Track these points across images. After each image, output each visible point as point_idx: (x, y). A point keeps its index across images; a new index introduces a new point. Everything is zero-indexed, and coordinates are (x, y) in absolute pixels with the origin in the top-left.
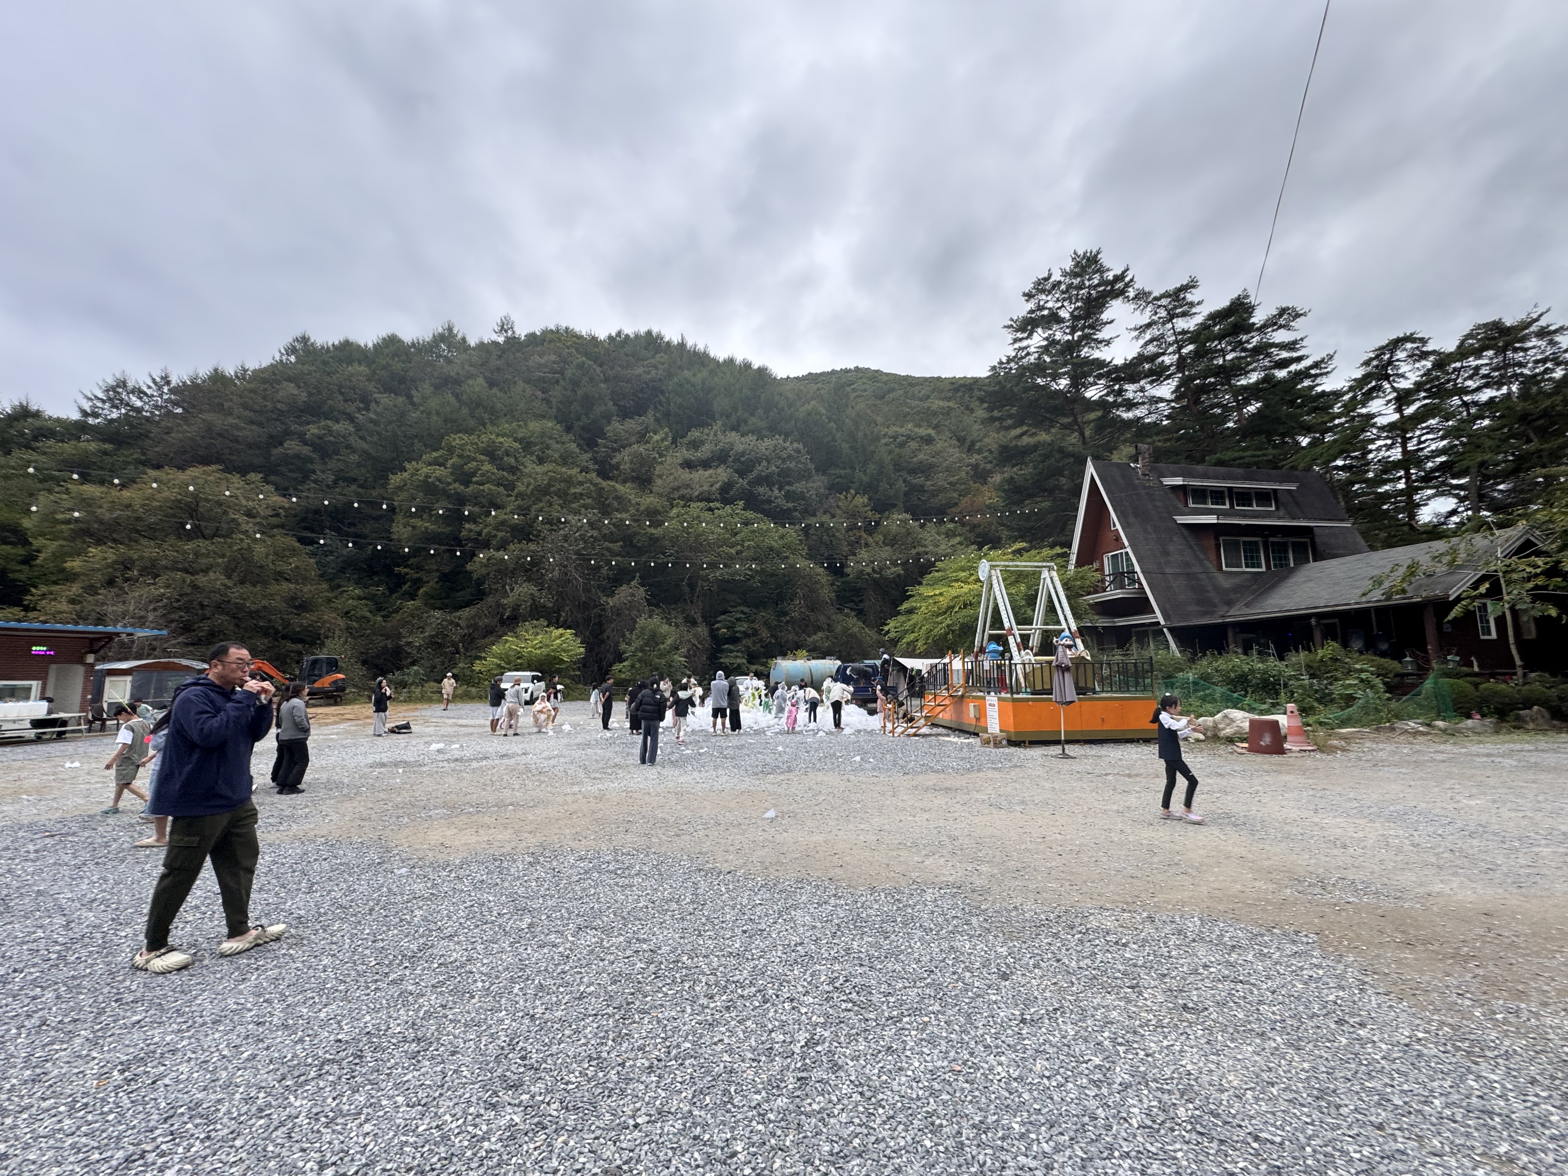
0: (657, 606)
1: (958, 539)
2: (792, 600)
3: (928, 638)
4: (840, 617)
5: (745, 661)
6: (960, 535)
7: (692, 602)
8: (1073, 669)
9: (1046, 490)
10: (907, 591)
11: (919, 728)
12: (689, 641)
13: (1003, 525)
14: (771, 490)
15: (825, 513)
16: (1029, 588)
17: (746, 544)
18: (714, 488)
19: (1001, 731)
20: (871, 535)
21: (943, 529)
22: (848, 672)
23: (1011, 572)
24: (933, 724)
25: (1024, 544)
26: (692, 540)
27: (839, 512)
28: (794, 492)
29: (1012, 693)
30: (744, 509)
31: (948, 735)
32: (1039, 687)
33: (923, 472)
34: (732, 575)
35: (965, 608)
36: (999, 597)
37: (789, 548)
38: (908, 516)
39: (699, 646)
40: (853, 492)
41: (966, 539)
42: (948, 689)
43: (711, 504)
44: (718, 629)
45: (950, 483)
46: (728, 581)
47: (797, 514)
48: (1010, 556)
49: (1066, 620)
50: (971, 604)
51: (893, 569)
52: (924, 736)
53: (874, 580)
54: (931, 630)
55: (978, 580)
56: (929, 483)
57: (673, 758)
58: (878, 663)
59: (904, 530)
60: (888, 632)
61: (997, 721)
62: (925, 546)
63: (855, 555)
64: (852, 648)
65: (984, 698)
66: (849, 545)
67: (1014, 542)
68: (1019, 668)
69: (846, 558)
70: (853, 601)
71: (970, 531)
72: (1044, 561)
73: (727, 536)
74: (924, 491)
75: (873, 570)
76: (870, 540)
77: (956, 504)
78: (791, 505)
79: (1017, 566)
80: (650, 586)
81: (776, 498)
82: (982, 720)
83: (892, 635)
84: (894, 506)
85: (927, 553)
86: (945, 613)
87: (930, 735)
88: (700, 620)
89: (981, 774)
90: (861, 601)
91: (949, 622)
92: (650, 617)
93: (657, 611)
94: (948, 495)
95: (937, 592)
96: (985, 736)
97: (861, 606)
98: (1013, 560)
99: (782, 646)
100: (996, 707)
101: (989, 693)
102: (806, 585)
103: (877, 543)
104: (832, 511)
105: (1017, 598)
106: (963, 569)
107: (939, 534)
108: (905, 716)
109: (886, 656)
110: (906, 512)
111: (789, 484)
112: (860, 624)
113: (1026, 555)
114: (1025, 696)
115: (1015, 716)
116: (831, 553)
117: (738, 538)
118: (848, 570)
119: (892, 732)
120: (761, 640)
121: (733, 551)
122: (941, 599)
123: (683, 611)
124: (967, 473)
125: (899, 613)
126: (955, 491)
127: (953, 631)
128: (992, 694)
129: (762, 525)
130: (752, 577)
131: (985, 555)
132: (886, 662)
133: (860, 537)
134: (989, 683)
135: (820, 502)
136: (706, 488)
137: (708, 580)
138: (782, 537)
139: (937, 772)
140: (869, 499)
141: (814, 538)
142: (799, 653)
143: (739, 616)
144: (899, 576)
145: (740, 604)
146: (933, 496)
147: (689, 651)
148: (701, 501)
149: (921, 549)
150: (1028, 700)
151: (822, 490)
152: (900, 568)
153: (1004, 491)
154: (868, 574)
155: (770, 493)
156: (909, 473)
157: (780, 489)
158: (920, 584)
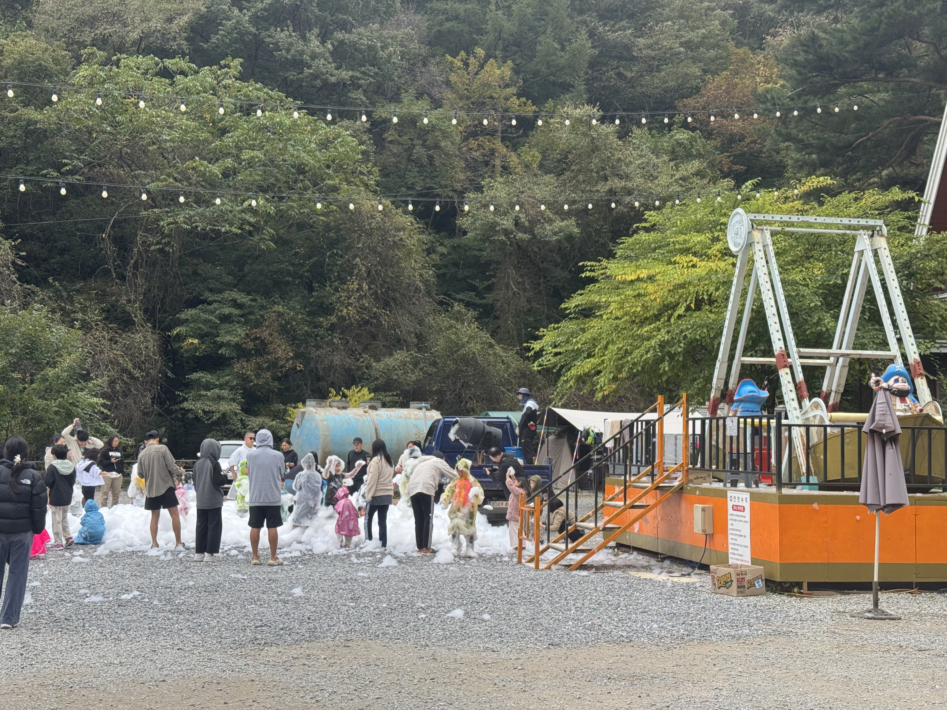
0: (42, 282)
1: (695, 165)
2: (343, 282)
3: (619, 370)
4: (444, 320)
5: (236, 407)
6: (699, 156)
7: (123, 278)
8: (905, 440)
9: (882, 67)
10: (582, 269)
11: (589, 552)
12: (114, 362)
13: (788, 138)
14: (304, 38)
15: (419, 96)
16: (831, 272)
17: (246, 155)
18: (174, 27)
19: (754, 561)
20: (515, 147)
21: (666, 142)
22: (452, 435)
23: (798, 238)
24: (619, 546)
25: (826, 181)
26: (123, 139)
27: (449, 95)
28: (354, 45)
29: (780, 485)
30: (242, 77)
31: (648, 568)
32: (834, 474)
33: (631, 16)
34: (214, 221)
35: (698, 307)
36: (765, 287)
37: (339, 169)
38: (594, 111)
39: (137, 373)
40: (480, 52)
41: (712, 165)
42: (652, 475)
43: (168, 62)
44: (179, 338)
45: (688, 45)
46: (204, 236)
47: (358, 95)
48: (798, 204)
49: (900, 340)
50: (711, 302)
51: (559, 224)
52: (600, 568)
53: (519, 246)
54: (627, 353)
55: (726, 253)
56: (641, 41)
57: (60, 612)
58: (516, 417)
59: (584, 142)
60: (539, 354)
61: (747, 541)
62: (627, 177)
63: (479, 189)
64: (466, 385)
65: (723, 494)
66: (468, 167)
67: (809, 175)
68: (797, 434)
69: (461, 193)
70: (473, 288)
71: (723, 149)
72: (865, 215)
73: (204, 135)
74: (633, 59)
75: (517, 223)
76: (513, 159)
77: (697, 90)
78: (345, 74)
79: (810, 225)
80: (25, 238)
81: (314, 56)
82: (718, 537)
83: (547, 360)
84: (567, 87)
85: (629, 192)
86: (657, 317)
87: (613, 567)
88: (138, 317)
89: (706, 649)
90: (489, 289)
91: (663, 336)
92: (25, 306)
93: (41, 294)
94: (682, 69)
95: (644, 274)
96: (721, 571)
97: (489, 298)
98: (802, 212)
99: (319, 379)
100: (747, 513)
101: (734, 484)
102: (374, 251)
103: (527, 166)
104: (435, 92)
105: (806, 291)
106: (699, 228)
107: (656, 152)
108: (561, 529)
109: (531, 404)
110: (591, 102)
111: (344, 27)
112: (485, 336)
113: (830, 202)
114: (805, 491)
115: (783, 532)
116: (429, 183)
117: (228, 140)
118: (463, 222)
119: (535, 559)
120: (274, 365)
121: (216, 169)
122: (651, 288)
123: (102, 296)
124: (723, 23)
125: (563, 316)
126: (694, 60)
127: (672, 357)
128: (741, 485)
129: (280, 117)
130: (257, 228)
131: (747, 199)
132: (530, 415)
133: (493, 152)
134: (735, 463)
135: (411, 71)
136: (156, 24)
137: (159, 230)
138: (324, 144)
139: (619, 641)
140: (516, 71)
141: (395, 149)
142: (353, 392)
143: (227, 311)
144: (570, 238)
145: (231, 287)
146: (651, 70)
147: (112, 383)
148: (145, 52)
149: (617, 184)
150: (810, 499)
151: (414, 46)
152: (572, 221)
153: (795, 64)
154: (506, 232)
155: (300, 45)
156: (601, 17)
157: (323, 38)
158: (611, 255)
